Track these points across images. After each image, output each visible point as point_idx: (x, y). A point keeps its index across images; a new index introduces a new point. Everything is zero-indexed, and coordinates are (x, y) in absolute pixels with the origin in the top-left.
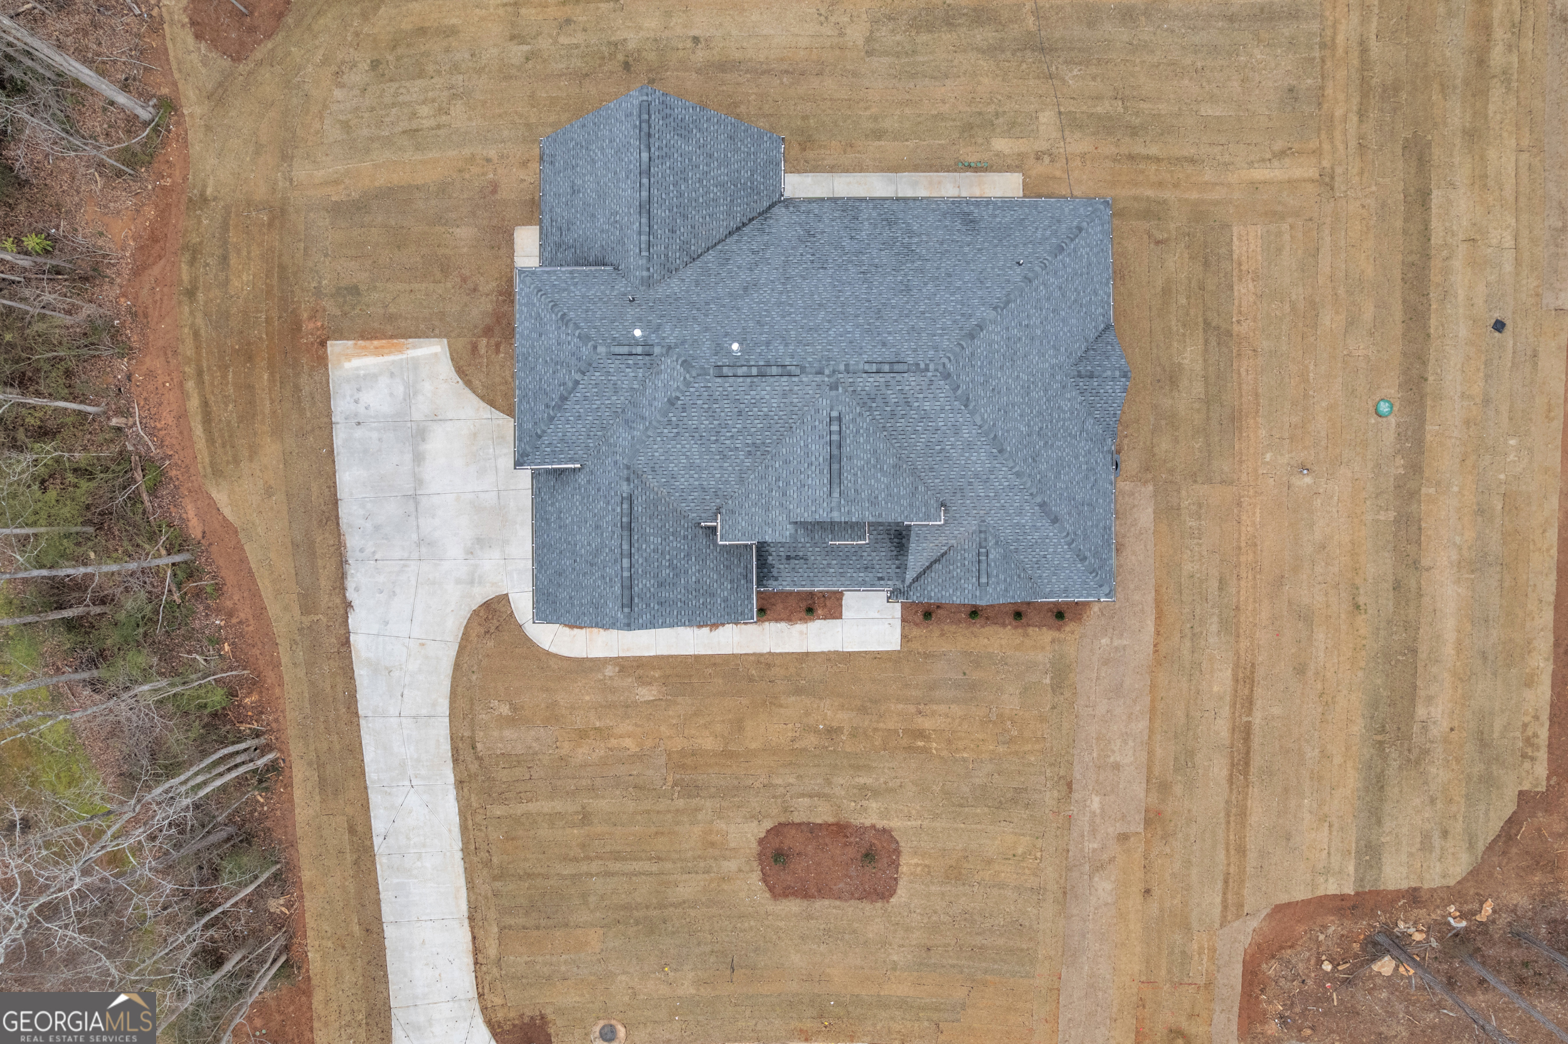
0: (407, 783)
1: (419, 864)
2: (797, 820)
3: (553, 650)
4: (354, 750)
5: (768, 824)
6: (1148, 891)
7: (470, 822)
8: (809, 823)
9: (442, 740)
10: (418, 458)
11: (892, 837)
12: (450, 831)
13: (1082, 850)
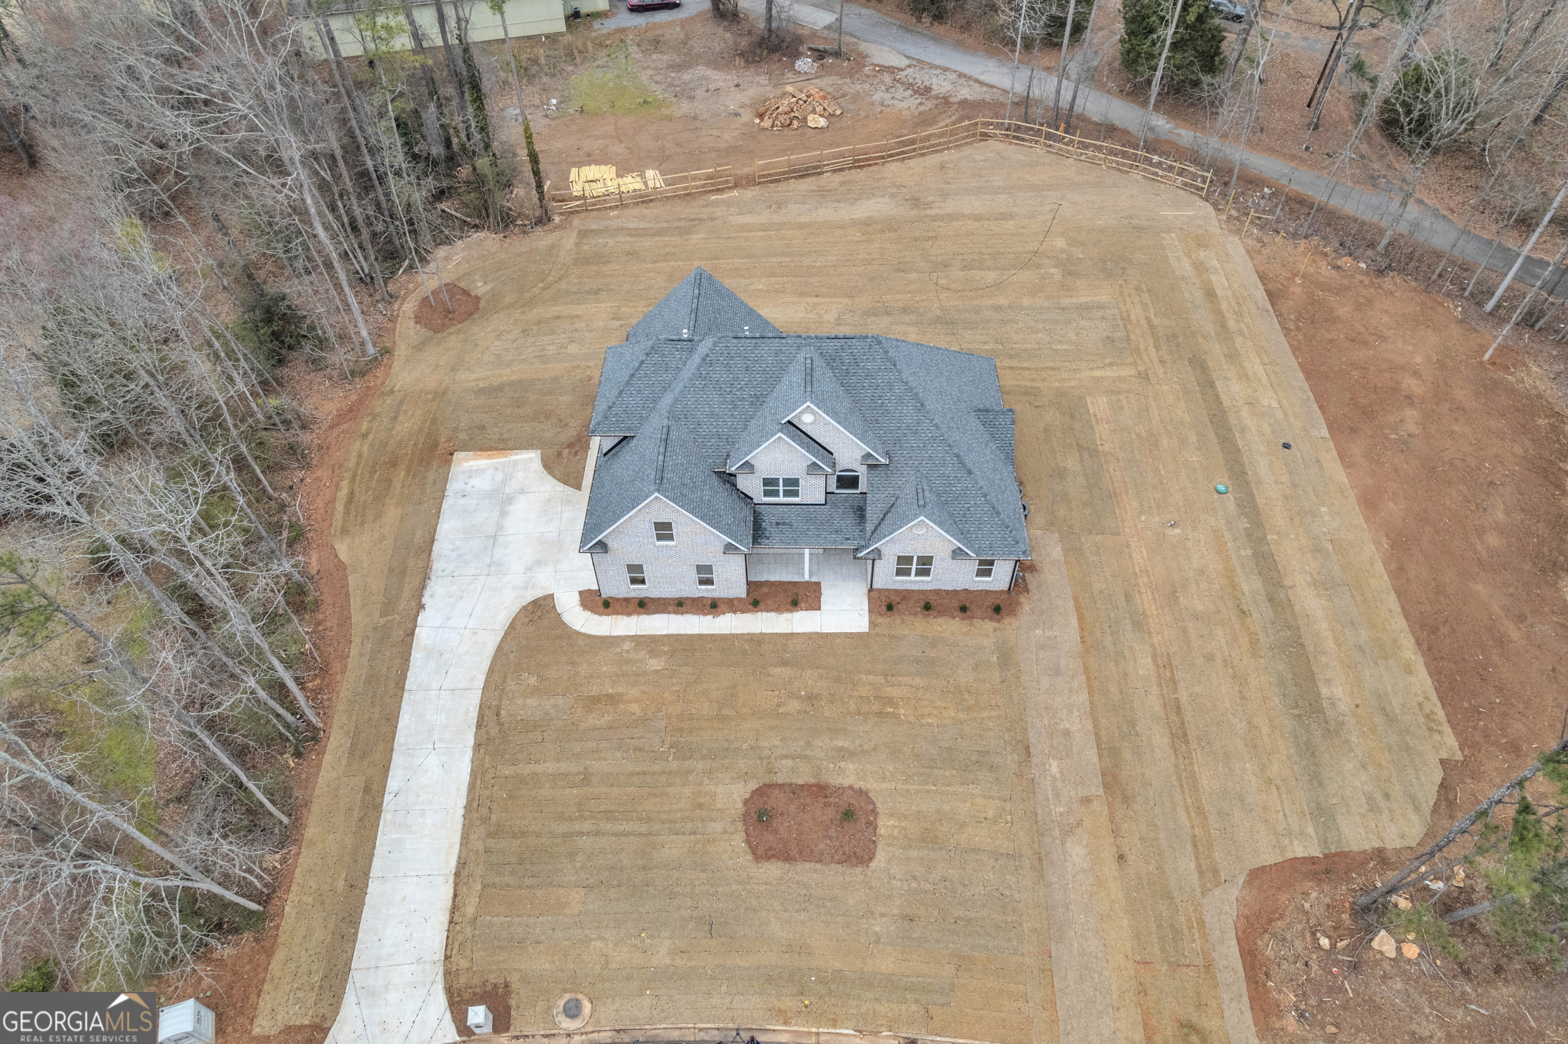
0: (431, 746)
1: (421, 820)
2: (780, 781)
3: (583, 630)
4: (392, 720)
5: (753, 786)
6: (1121, 857)
7: (479, 781)
8: (791, 785)
9: (471, 709)
10: (503, 514)
11: (869, 798)
12: (458, 789)
13: (1050, 814)
